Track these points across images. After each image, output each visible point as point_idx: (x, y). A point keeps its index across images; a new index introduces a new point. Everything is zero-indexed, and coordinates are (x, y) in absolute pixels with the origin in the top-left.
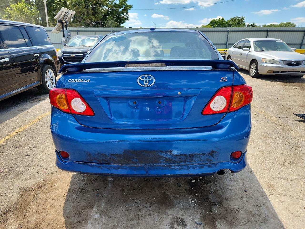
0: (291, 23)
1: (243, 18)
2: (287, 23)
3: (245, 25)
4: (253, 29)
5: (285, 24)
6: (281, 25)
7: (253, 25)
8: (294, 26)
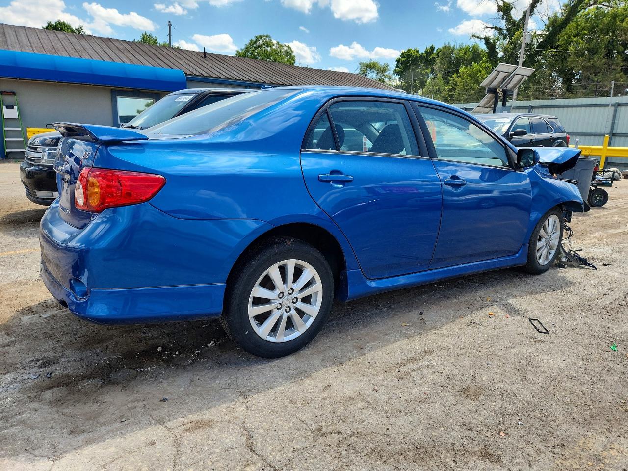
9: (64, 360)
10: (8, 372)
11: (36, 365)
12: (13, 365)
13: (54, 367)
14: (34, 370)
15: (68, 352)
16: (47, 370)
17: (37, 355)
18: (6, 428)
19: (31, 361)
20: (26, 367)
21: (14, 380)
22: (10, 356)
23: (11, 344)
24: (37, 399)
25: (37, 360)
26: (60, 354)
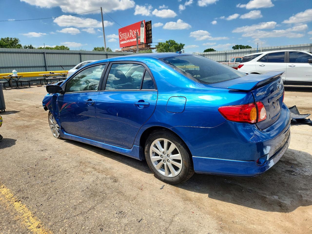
0: (65, 47)
1: (17, 39)
2: (61, 46)
3: (21, 46)
4: (31, 50)
5: (60, 47)
6: (57, 48)
7: (31, 47)
8: (68, 49)
9: (283, 170)
10: (306, 176)
11: (295, 173)
12: (304, 178)
13: (288, 169)
14: (296, 171)
15: (280, 172)
16: (292, 169)
17: (292, 177)
18: (311, 161)
19: (296, 176)
20: (299, 174)
21: (305, 172)
22: (304, 182)
23: (301, 189)
24: (299, 163)
25: (294, 175)
26: (283, 172)
